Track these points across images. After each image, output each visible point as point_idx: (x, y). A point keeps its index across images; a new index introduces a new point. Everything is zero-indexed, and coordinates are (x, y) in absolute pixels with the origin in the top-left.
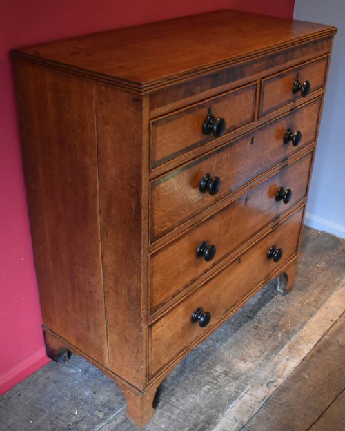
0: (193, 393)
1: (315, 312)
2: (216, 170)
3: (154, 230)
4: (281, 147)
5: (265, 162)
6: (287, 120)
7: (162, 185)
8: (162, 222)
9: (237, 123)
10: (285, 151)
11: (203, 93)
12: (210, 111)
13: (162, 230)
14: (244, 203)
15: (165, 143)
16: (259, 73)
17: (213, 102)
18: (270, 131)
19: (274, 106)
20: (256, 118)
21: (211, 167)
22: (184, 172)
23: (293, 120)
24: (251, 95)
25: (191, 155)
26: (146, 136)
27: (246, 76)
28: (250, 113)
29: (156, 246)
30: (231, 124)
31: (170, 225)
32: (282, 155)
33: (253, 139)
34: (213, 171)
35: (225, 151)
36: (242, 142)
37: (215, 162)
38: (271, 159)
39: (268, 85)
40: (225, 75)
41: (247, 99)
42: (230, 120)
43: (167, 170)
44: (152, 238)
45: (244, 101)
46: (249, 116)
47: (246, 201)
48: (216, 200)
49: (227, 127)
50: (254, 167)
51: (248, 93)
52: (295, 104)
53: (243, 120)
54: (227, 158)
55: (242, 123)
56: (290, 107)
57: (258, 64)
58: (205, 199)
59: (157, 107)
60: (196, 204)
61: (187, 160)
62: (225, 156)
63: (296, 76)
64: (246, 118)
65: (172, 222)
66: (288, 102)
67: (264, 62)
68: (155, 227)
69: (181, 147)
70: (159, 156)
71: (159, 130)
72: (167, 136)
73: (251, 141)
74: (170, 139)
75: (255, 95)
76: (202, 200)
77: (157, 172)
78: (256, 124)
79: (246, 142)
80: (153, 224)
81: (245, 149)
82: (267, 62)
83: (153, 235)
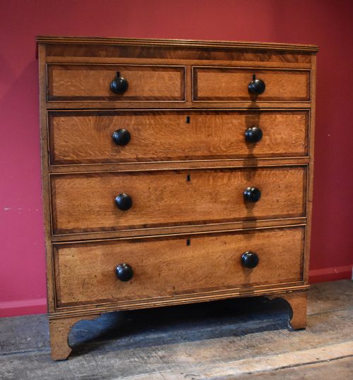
0: (120, 358)
1: (307, 349)
2: (135, 130)
3: (54, 154)
4: (241, 141)
5: (214, 148)
6: (246, 117)
7: (63, 119)
8: (65, 151)
9: (160, 95)
10: (248, 148)
11: (110, 59)
12: (118, 74)
13: (65, 158)
14: (185, 179)
15: (63, 85)
16: (188, 60)
17: (122, 68)
18: (217, 120)
19: (217, 96)
20: (190, 100)
21: (128, 125)
22: (90, 117)
23: (257, 120)
24: (177, 75)
25: (97, 104)
26: (42, 74)
27: (167, 58)
28: (178, 92)
29: (58, 170)
30: (151, 94)
31: (75, 158)
32: (245, 151)
33: (188, 118)
34: (131, 129)
35: (146, 117)
36: (172, 116)
37: (133, 122)
38: (225, 150)
39: (203, 74)
40: (138, 51)
41: (172, 78)
42: (149, 90)
43: (66, 107)
44: (53, 160)
45: (167, 78)
46: (177, 95)
47: (189, 179)
48: (138, 159)
49: (145, 95)
50: (196, 147)
51: (171, 73)
52: (257, 104)
53: (168, 95)
54: (150, 124)
55: (167, 97)
56: (247, 104)
57: (184, 52)
58: (122, 152)
59: (54, 56)
60: (108, 151)
61: (91, 107)
62: (148, 122)
63: (252, 77)
64: (173, 95)
65: (77, 155)
66: (243, 99)
67: (195, 52)
68: (56, 152)
69: (83, 94)
70: (56, 93)
71: (55, 72)
72: (66, 80)
73: (186, 120)
74: (69, 83)
75: (183, 78)
76: (118, 152)
77: (55, 105)
78: (189, 105)
79: (179, 119)
80: (54, 148)
81: (178, 124)
82: (199, 53)
83: (54, 158)
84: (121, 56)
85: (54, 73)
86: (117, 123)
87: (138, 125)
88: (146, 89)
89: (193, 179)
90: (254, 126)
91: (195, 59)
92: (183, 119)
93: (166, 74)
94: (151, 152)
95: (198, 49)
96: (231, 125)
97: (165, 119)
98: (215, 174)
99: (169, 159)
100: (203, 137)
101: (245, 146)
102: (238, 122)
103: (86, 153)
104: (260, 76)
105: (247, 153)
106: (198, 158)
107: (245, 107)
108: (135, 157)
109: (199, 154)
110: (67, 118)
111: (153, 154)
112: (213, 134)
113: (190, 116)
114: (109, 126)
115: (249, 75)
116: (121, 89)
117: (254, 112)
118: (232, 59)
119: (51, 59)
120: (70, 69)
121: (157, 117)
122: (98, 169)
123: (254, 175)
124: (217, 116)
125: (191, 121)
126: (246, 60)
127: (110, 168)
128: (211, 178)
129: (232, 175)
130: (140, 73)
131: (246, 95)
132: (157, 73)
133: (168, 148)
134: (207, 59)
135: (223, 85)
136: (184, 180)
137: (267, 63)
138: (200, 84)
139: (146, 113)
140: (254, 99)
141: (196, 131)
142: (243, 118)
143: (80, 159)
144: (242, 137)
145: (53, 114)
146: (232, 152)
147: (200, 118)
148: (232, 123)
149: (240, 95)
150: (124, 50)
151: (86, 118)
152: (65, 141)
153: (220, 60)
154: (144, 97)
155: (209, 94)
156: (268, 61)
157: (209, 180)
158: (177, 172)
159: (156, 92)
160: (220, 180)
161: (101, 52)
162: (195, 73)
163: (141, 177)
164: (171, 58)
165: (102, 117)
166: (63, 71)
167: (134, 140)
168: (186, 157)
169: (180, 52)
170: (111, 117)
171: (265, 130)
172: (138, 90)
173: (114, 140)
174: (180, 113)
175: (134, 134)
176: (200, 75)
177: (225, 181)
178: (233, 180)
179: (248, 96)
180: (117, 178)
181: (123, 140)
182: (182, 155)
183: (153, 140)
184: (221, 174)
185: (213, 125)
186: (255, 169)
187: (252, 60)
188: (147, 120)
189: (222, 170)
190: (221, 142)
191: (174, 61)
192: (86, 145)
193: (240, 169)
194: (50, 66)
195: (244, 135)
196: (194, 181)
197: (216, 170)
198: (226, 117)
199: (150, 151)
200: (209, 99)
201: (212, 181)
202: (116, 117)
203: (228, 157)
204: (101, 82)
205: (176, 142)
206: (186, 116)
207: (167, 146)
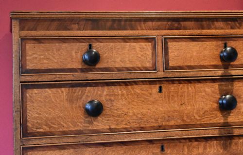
2: (107, 100)
3: (27, 126)
4: (215, 110)
5: (188, 118)
6: (219, 85)
7: (35, 91)
8: (37, 122)
9: (131, 66)
10: (223, 116)
11: (81, 32)
12: (90, 47)
13: (38, 130)
14: (159, 150)
15: (36, 58)
16: (158, 31)
17: (94, 40)
18: (190, 89)
19: (189, 64)
20: (161, 69)
21: (100, 96)
22: (63, 89)
23: (230, 87)
24: (148, 46)
25: (69, 76)
26: (15, 47)
27: (138, 30)
28: (149, 62)
29: (31, 143)
30: (123, 65)
31: (48, 129)
32: (219, 119)
33: (160, 88)
34: (103, 99)
35: (118, 87)
36: (143, 86)
37: (105, 93)
38: (198, 118)
39: (174, 43)
40: (109, 24)
41: (144, 48)
42: (121, 61)
43: (40, 80)
44: (25, 132)
45: (138, 49)
46: (148, 65)
47: (163, 149)
48: (111, 130)
49: (117, 66)
50: (168, 117)
51: (143, 44)
52: (229, 71)
53: (140, 66)
54: (123, 95)
55: (139, 68)
56: (220, 72)
57: (154, 23)
58: (95, 123)
59: (28, 30)
60: (81, 122)
61: (64, 79)
62: (120, 92)
63: (223, 45)
64: (145, 66)
65: (50, 127)
66: (215, 66)
67: (165, 23)
68: (29, 124)
69: (56, 67)
70: (30, 66)
71: (29, 46)
72: (39, 53)
73: (158, 90)
74: (42, 57)
75: (154, 48)
76: (91, 123)
77: (28, 78)
78: (161, 74)
79: (151, 88)
80: (26, 121)
81: (151, 94)
82: (169, 23)
83: (27, 130)
84: (93, 29)
85: (27, 47)
86: (89, 94)
87: (110, 95)
88: (118, 60)
89: (167, 148)
90: (228, 94)
91: (165, 30)
92: (155, 89)
93: (137, 45)
94: (124, 123)
95: (168, 19)
96: (203, 94)
97: (137, 89)
98: (190, 143)
99: (142, 129)
100: (176, 106)
101: (219, 114)
102: (211, 90)
103: (59, 124)
104: (232, 44)
105: (222, 121)
106: (171, 127)
107: (218, 74)
108: (108, 127)
109: (172, 123)
110: (39, 90)
111: (126, 124)
112: (186, 103)
113: (162, 85)
114: (81, 98)
115: (221, 43)
116: (93, 61)
117: (227, 80)
118: (203, 28)
119: (25, 33)
120: (43, 43)
121: (129, 87)
122: (71, 141)
123: (230, 144)
124: (189, 84)
125: (163, 90)
126: (216, 28)
127: (82, 139)
128: (185, 147)
129: (208, 144)
130: (112, 44)
131: (218, 62)
132: (128, 44)
133: (140, 118)
134: (177, 29)
135: (195, 54)
136: (157, 150)
137: (238, 30)
138: (171, 54)
139: (119, 84)
140: (226, 67)
141: (169, 100)
142: (216, 86)
143: (53, 130)
144: (215, 105)
145: (26, 86)
146: (206, 120)
147: (173, 88)
148: (205, 91)
149: (212, 63)
150: (95, 23)
151: (59, 90)
152: (37, 113)
153: (190, 29)
154: (116, 68)
155: (180, 64)
156: (239, 28)
157: (183, 150)
158: (151, 142)
159: (128, 62)
160: (195, 149)
161: (73, 25)
162: (166, 43)
163: (114, 148)
164: (142, 29)
165: (75, 88)
166: (37, 45)
167: (106, 111)
168: (160, 127)
169: (150, 24)
170: (84, 88)
171: (240, 97)
172: (110, 61)
173: (87, 110)
174: (152, 82)
175: (107, 105)
176: (171, 45)
177: (201, 150)
178: (208, 150)
179: (220, 63)
180: (90, 149)
181: (96, 111)
182: (156, 125)
183: (126, 110)
184: (196, 143)
185: (186, 94)
186: (231, 137)
187: (222, 29)
188: (118, 90)
189: (196, 139)
190: (195, 111)
191: (145, 32)
192: (59, 117)
193: (215, 138)
194: (24, 40)
195: (218, 103)
196: (168, 151)
197: (190, 139)
198: (198, 85)
199: (122, 121)
200: (180, 68)
201: (186, 150)
202: (88, 88)
203: (201, 125)
204: (74, 54)
205: (150, 111)
206: (158, 86)
207: (140, 116)
